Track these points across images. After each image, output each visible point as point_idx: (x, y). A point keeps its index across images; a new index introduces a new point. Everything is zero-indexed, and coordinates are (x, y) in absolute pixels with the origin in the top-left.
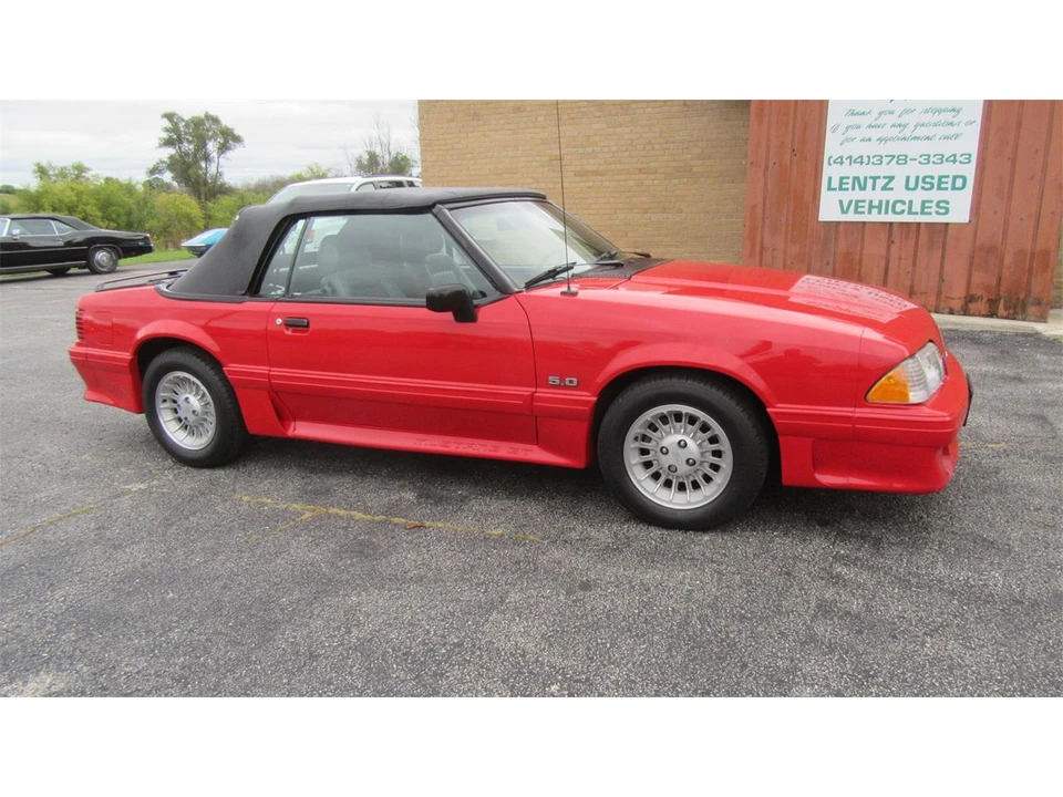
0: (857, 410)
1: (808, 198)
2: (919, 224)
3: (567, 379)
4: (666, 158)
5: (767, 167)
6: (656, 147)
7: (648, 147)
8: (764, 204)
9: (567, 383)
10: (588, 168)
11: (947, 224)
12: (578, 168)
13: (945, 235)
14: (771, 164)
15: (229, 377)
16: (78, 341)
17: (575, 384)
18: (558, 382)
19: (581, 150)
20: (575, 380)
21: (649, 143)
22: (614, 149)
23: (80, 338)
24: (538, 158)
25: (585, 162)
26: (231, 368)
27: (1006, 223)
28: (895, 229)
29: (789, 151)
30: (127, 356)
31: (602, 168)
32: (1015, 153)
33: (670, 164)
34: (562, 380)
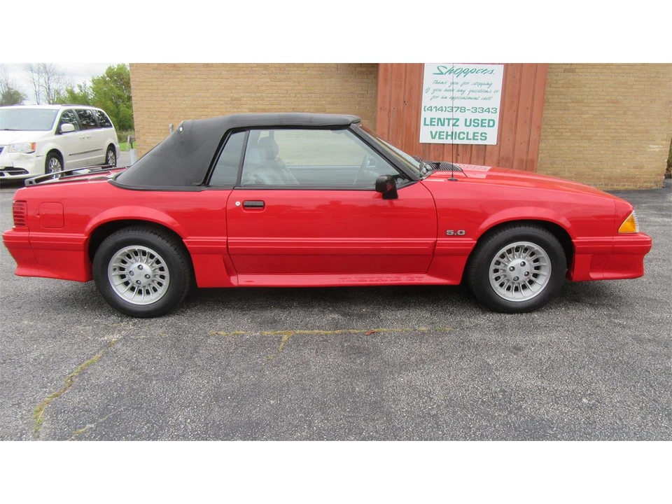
0: (614, 237)
1: (413, 129)
2: (472, 145)
3: (459, 231)
4: (309, 103)
5: (390, 111)
6: (303, 95)
7: (298, 96)
8: (389, 132)
9: (459, 234)
10: (258, 106)
11: (486, 145)
12: (252, 107)
13: (485, 152)
14: (392, 108)
15: (188, 246)
16: (14, 227)
17: (464, 233)
18: (452, 233)
19: (253, 95)
20: (464, 231)
21: (299, 93)
22: (275, 95)
23: (15, 224)
24: (223, 99)
25: (256, 102)
26: (189, 240)
27: (514, 145)
28: (460, 148)
29: (402, 102)
30: (83, 236)
31: (268, 107)
32: (518, 108)
33: (312, 106)
34: (455, 232)
